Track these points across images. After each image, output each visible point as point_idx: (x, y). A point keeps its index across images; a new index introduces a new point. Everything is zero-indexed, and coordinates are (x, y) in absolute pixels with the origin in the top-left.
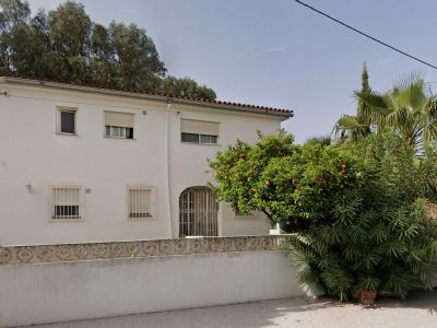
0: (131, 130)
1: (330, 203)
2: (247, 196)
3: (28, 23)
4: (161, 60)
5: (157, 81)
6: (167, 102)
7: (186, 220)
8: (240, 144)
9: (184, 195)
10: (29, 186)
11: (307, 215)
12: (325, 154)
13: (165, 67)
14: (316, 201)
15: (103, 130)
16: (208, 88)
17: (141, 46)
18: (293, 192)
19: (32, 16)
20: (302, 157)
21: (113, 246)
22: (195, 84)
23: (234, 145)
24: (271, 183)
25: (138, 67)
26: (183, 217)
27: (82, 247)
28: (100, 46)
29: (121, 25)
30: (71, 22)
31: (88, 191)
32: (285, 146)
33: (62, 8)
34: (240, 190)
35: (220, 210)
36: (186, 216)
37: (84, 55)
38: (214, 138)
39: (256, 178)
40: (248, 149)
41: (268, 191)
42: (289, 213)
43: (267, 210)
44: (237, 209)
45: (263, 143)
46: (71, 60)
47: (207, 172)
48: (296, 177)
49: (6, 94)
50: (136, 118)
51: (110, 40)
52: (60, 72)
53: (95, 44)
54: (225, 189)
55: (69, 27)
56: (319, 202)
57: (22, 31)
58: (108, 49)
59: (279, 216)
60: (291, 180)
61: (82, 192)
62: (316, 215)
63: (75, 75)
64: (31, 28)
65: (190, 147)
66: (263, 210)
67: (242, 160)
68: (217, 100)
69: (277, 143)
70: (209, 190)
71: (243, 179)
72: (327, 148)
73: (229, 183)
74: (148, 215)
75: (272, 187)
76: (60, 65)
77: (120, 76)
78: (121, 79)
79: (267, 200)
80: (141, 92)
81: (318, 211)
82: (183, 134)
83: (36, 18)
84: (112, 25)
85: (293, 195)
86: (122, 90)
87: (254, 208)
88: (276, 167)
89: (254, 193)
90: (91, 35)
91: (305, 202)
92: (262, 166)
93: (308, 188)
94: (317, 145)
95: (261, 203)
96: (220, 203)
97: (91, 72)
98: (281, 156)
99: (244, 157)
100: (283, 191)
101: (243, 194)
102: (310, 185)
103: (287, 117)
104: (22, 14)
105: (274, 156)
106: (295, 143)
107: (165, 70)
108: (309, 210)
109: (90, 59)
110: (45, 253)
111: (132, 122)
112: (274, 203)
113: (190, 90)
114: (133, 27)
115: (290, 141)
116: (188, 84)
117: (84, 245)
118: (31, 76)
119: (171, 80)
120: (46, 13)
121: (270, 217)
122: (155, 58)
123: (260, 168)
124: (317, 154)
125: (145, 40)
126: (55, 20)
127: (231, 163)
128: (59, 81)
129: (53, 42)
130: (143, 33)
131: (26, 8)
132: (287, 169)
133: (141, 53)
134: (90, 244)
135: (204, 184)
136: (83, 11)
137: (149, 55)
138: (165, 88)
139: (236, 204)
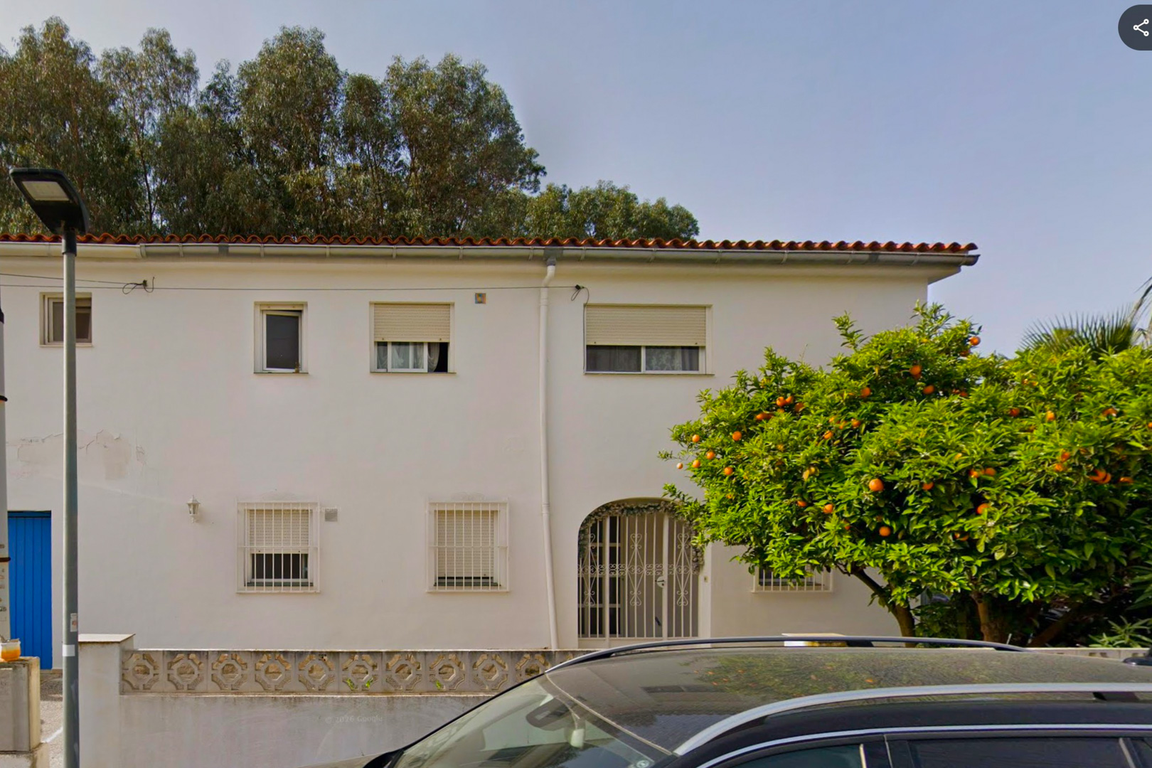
0: (444, 348)
1: (1127, 548)
2: (800, 529)
3: (192, 104)
4: (526, 144)
5: (515, 206)
6: (545, 260)
7: (597, 597)
8: (776, 365)
9: (592, 526)
10: (195, 506)
11: (1029, 590)
12: (1107, 382)
13: (538, 161)
14: (1064, 542)
15: (367, 354)
16: (670, 205)
17: (471, 114)
18: (972, 513)
19: (202, 85)
20: (1011, 395)
21: (394, 662)
22: (628, 199)
23: (757, 369)
24: (887, 486)
25: (464, 173)
26: (590, 588)
27: (316, 662)
28: (363, 132)
29: (417, 68)
30: (292, 82)
31: (331, 516)
32: (945, 362)
33: (271, 52)
34: (777, 510)
35: (707, 570)
36: (597, 585)
37: (321, 162)
38: (690, 355)
39: (831, 471)
40: (805, 380)
41: (876, 510)
42: (956, 582)
43: (873, 571)
44: (766, 567)
45: (860, 358)
46: (290, 181)
47: (667, 456)
48: (985, 463)
49: (145, 283)
50: (457, 314)
51: (389, 110)
52: (264, 214)
53: (351, 130)
54: (724, 506)
55: (287, 97)
56: (1079, 546)
57: (180, 127)
58: (383, 137)
59: (916, 590)
60: (964, 476)
61: (317, 520)
62: (1064, 590)
63: (299, 219)
64: (200, 117)
65: (613, 386)
66: (858, 570)
67: (783, 416)
68: (700, 239)
69: (912, 354)
70: (672, 510)
71: (790, 476)
72: (1117, 359)
73: (740, 487)
74: (487, 581)
75: (891, 497)
76: (263, 197)
77: (415, 204)
78: (417, 213)
79: (872, 538)
80: (471, 242)
81: (1075, 577)
82: (592, 350)
83: (210, 88)
84: (394, 71)
85: (973, 524)
86: (420, 241)
87: (825, 564)
88: (905, 432)
89: (824, 517)
90: (339, 108)
91: (1021, 545)
92: (854, 432)
93: (1033, 498)
94: (1072, 353)
95: (847, 549)
96: (708, 551)
97: (339, 204)
98: (924, 397)
99: (788, 408)
100: (935, 511)
101: (785, 523)
102: (1044, 492)
103: (954, 267)
104: (179, 85)
105: (902, 399)
106: (982, 352)
107: (538, 170)
108: (1036, 573)
109: (337, 170)
110: (229, 669)
111: (447, 327)
112: (901, 550)
113: (614, 218)
114: (451, 65)
115: (961, 343)
116: (609, 202)
117: (321, 655)
118: (198, 236)
119: (558, 195)
120: (234, 72)
121: (882, 593)
122: (510, 140)
123: (848, 440)
124: (1075, 383)
125: (485, 94)
126: (254, 84)
127: (746, 427)
128: (264, 238)
129: (248, 141)
130: (476, 77)
131: (188, 69)
132: (952, 437)
133: (471, 133)
134: (335, 654)
135: (656, 492)
136: (320, 49)
137: (494, 136)
138: (540, 223)
139: (760, 553)
